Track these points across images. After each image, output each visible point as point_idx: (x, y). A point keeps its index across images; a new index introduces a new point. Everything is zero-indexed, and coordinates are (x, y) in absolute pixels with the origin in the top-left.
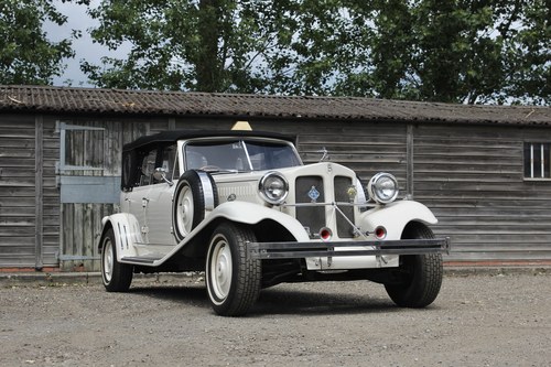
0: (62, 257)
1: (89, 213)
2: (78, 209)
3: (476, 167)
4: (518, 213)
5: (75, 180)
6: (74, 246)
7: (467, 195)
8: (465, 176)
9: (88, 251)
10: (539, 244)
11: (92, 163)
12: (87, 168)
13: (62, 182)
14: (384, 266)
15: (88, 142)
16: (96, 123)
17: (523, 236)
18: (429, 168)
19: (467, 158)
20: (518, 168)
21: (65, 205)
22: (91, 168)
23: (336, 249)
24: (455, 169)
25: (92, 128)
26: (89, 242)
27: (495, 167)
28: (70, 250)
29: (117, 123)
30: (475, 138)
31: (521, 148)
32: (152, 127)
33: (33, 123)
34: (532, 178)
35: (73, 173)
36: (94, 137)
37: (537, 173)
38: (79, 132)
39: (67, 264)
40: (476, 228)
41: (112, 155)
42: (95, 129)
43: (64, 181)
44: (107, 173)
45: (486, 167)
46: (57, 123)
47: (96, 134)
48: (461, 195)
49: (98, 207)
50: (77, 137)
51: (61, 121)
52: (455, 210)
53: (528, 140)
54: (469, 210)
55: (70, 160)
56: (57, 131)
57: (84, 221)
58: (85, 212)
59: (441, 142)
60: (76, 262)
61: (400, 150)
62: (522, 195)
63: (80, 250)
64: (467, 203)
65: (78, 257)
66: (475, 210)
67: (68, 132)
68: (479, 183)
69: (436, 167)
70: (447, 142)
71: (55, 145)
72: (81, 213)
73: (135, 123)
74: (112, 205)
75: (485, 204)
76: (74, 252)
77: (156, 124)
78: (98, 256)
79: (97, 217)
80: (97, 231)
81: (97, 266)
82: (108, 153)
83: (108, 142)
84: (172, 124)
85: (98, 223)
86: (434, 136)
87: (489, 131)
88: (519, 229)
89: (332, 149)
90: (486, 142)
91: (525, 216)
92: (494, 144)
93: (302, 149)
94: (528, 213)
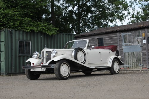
1: (129, 55)
2: (127, 54)
5: (126, 47)
9: (129, 64)
11: (129, 42)
13: (124, 48)
16: (129, 32)
21: (124, 53)
22: (129, 43)
25: (128, 34)
26: (129, 62)
28: (126, 64)
29: (134, 32)
33: (117, 34)
35: (126, 45)
36: (129, 36)
39: (126, 67)
42: (129, 34)
44: (132, 45)
49: (131, 53)
50: (126, 36)
51: (123, 33)
55: (125, 42)
56: (122, 35)
57: (128, 57)
58: (128, 55)
63: (128, 64)
65: (128, 66)
67: (124, 35)
71: (121, 39)
73: (138, 31)
74: (134, 52)
77: (142, 30)
78: (131, 65)
79: (131, 55)
80: (131, 59)
81: (131, 68)
82: (132, 39)
83: (132, 37)
84: (146, 29)
85: (131, 57)
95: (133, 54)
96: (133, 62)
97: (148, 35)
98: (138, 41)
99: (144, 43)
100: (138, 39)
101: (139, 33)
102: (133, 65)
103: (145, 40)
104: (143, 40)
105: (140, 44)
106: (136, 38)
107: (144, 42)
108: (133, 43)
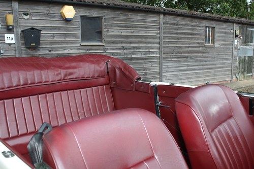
3: (188, 38)
4: (202, 61)
7: (184, 53)
8: (183, 43)
10: (208, 76)
17: (203, 73)
18: (169, 39)
19: (185, 34)
20: (202, 39)
24: (180, 39)
27: (195, 39)
30: (189, 23)
31: (205, 29)
34: (207, 44)
37: (209, 42)
40: (187, 70)
45: (191, 39)
48: (182, 53)
52: (179, 61)
53: (207, 25)
54: (185, 61)
59: (174, 24)
61: (157, 28)
62: (204, 53)
64: (184, 57)
66: (187, 61)
68: (189, 47)
69: (172, 38)
70: (177, 25)
75: (191, 58)
77: (1, 4)
84: (15, 5)
86: (172, 21)
87: (193, 20)
88: (202, 69)
89: (122, 27)
90: (192, 26)
91: (204, 63)
92: (194, 26)
93: (106, 26)
94: (206, 61)
97: (22, 21)
99: (10, 44)
103: (12, 36)
104: (7, 35)
107: (7, 41)
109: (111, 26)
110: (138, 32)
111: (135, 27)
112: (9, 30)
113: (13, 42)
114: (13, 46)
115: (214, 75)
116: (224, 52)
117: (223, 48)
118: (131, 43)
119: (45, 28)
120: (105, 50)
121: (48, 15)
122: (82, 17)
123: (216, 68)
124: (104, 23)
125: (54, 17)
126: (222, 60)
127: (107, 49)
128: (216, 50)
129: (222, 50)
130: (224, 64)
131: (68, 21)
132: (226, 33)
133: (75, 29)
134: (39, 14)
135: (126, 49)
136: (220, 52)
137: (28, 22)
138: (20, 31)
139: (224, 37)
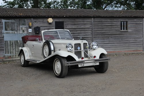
0: (5, 55)
1: (11, 43)
3: (109, 28)
4: (119, 39)
5: (7, 35)
6: (8, 52)
7: (107, 35)
8: (106, 30)
9: (12, 53)
10: (124, 47)
11: (12, 30)
12: (11, 32)
13: (4, 35)
14: (96, 65)
15: (11, 25)
16: (13, 19)
17: (120, 45)
18: (97, 29)
19: (107, 26)
20: (119, 28)
21: (5, 41)
23: (85, 62)
24: (104, 29)
25: (11, 21)
26: (12, 51)
27: (114, 28)
28: (7, 53)
29: (18, 19)
30: (109, 20)
31: (120, 23)
32: (27, 20)
34: (123, 30)
35: (7, 33)
36: (12, 23)
37: (124, 29)
38: (8, 22)
40: (109, 43)
41: (17, 28)
43: (5, 35)
44: (16, 33)
45: (111, 28)
46: (2, 20)
47: (13, 22)
48: (105, 35)
49: (14, 41)
50: (8, 23)
51: (3, 19)
52: (104, 39)
53: (121, 21)
54: (107, 39)
55: (6, 30)
56: (2, 22)
57: (10, 45)
58: (10, 43)
59: (100, 22)
60: (9, 56)
61: (90, 24)
62: (120, 35)
63: (10, 53)
64: (107, 37)
65: (9, 55)
66: (108, 39)
67: (5, 22)
68: (109, 32)
69: (99, 28)
70: (102, 22)
71: (2, 26)
72: (9, 43)
73: (23, 19)
74: (17, 41)
75: (111, 37)
76: (8, 53)
77: (28, 19)
78: (14, 54)
79: (14, 44)
80: (14, 48)
81: (14, 56)
82: (16, 27)
83: (16, 24)
84: (32, 19)
85: (14, 45)
86: (99, 20)
87: (112, 19)
88: (119, 43)
89: (73, 25)
90: (111, 22)
91: (121, 40)
92: (113, 22)
93: (65, 25)
94: (122, 39)
95: (16, 43)
96: (17, 50)
97: (34, 24)
98: (23, 29)
99: (30, 32)
100: (23, 28)
101: (25, 21)
102: (16, 54)
103: (31, 29)
104: (29, 29)
105: (26, 32)
106: (21, 26)
107: (29, 31)
108: (17, 31)
109: (68, 24)
110: (80, 27)
111: (79, 24)
112: (30, 28)
113: (31, 31)
114: (31, 33)
115: (129, 47)
116: (135, 34)
117: (135, 32)
118: (77, 31)
119: (42, 26)
120: (65, 34)
121: (43, 22)
122: (56, 22)
123: (130, 43)
124: (65, 23)
125: (45, 22)
126: (135, 38)
127: (66, 34)
128: (129, 33)
129: (134, 33)
130: (136, 40)
131: (50, 24)
132: (136, 24)
133: (53, 27)
134: (40, 22)
135: (75, 34)
136: (132, 34)
137: (36, 25)
138: (33, 28)
139: (135, 26)
